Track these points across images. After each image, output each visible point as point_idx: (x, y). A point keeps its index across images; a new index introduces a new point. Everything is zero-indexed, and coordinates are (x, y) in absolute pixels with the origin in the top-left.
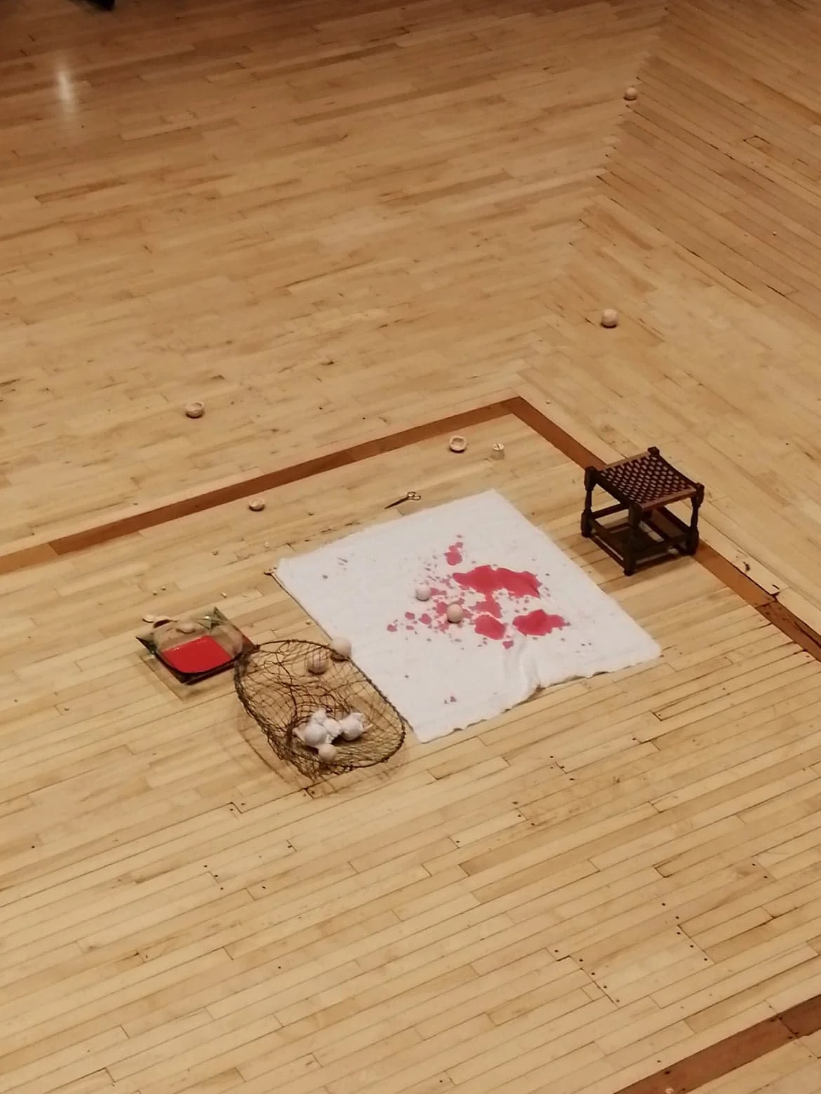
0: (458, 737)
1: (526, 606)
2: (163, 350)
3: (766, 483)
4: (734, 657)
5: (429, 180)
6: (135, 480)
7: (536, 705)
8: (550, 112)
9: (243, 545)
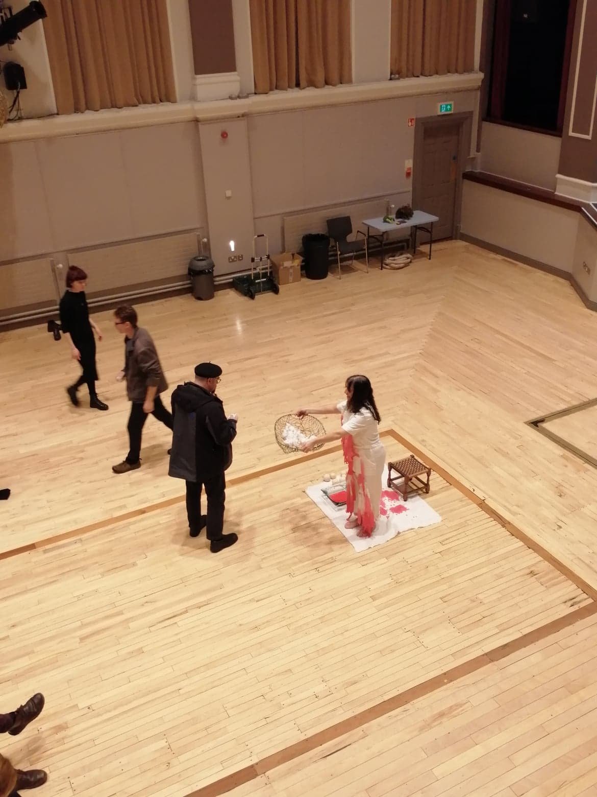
0: (370, 550)
1: (394, 504)
2: (268, 414)
3: (479, 460)
4: (469, 523)
5: (361, 355)
6: (259, 459)
7: (398, 539)
8: (404, 331)
9: (296, 481)
